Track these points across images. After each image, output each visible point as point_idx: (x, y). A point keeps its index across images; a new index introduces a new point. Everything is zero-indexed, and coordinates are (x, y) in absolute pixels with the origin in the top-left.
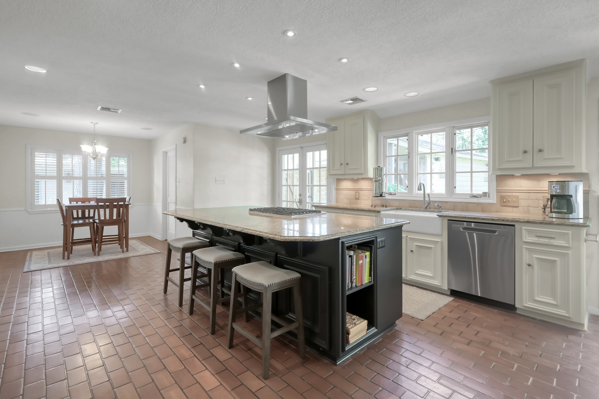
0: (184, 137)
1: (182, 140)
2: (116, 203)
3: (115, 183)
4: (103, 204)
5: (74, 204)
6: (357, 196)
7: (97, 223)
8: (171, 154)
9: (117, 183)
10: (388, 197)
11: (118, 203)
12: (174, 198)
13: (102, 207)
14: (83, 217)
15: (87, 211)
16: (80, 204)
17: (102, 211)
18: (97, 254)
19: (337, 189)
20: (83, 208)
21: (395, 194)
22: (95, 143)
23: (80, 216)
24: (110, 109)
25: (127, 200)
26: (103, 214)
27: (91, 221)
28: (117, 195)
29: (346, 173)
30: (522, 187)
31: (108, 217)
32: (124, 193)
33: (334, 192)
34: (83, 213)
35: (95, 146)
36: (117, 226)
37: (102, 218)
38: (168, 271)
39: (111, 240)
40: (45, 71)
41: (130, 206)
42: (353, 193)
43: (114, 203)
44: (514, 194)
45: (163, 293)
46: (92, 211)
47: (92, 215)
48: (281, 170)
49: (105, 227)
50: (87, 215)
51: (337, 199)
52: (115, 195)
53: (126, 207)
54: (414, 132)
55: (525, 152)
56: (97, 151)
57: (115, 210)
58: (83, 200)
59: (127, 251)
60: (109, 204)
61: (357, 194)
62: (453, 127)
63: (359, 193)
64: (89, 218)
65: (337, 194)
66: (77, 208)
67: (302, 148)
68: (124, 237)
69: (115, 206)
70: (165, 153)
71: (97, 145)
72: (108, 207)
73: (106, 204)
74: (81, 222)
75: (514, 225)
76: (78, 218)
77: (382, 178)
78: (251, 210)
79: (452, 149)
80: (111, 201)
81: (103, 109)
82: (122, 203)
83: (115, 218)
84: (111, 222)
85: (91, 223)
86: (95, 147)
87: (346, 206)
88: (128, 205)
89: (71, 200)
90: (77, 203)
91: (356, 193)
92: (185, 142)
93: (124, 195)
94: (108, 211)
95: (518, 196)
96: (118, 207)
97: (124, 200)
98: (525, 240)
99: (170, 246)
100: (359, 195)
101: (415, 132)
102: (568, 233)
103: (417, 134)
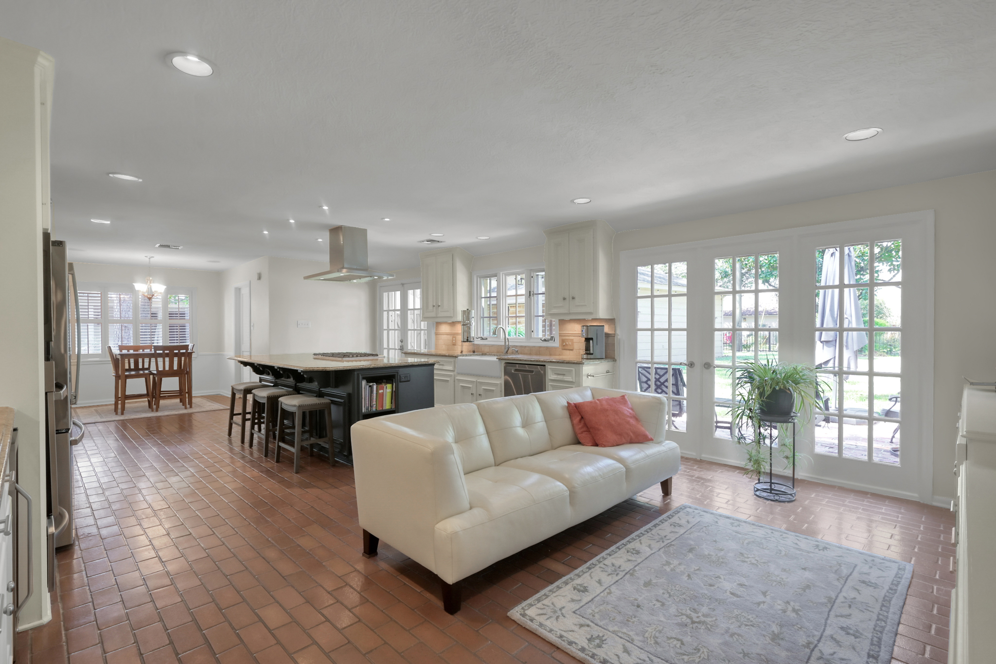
0: (258, 272)
1: (257, 277)
2: (177, 351)
3: (174, 326)
4: (161, 352)
5: (125, 352)
6: (454, 341)
7: (153, 374)
8: (245, 292)
9: (177, 326)
10: (478, 342)
11: (179, 351)
12: (248, 345)
13: (160, 355)
14: (136, 368)
15: (140, 360)
16: (131, 352)
17: (160, 360)
18: (155, 410)
19: (437, 334)
20: (136, 357)
21: (487, 339)
22: (150, 280)
23: (132, 367)
24: (169, 246)
25: (190, 347)
26: (162, 364)
27: (147, 372)
28: (177, 343)
29: (438, 316)
30: (575, 331)
31: (167, 368)
32: (186, 340)
33: (433, 336)
34: (136, 363)
35: (151, 284)
36: (178, 378)
37: (161, 368)
38: (232, 415)
39: (171, 395)
40: (109, 222)
41: (193, 354)
42: (450, 337)
43: (175, 351)
44: (571, 338)
45: (228, 437)
46: (147, 360)
47: (146, 366)
48: (382, 311)
49: (163, 379)
50: (140, 366)
51: (436, 345)
52: (174, 343)
53: (189, 355)
54: (501, 273)
55: (564, 299)
56: (153, 290)
57: (176, 359)
58: (136, 348)
59: (191, 407)
60: (168, 352)
61: (454, 339)
62: (531, 270)
63: (455, 337)
64: (143, 369)
65: (437, 339)
66: (129, 356)
67: (403, 284)
68: (187, 393)
69: (176, 355)
70: (238, 290)
71: (153, 283)
72: (167, 355)
73: (166, 352)
74: (133, 373)
75: (545, 365)
76: (130, 370)
77: (470, 322)
78: (315, 354)
79: (530, 292)
80: (171, 348)
81: (161, 246)
82: (184, 351)
83: (175, 368)
84: (171, 373)
85: (147, 374)
86: (151, 286)
87: (444, 353)
88: (191, 354)
89: (121, 348)
90: (128, 351)
91: (453, 337)
92: (259, 278)
93: (186, 342)
94: (167, 359)
95: (572, 340)
96: (179, 355)
97: (186, 347)
98: (550, 378)
99: (234, 390)
100: (455, 340)
101: (503, 273)
102: (572, 370)
103: (505, 275)
